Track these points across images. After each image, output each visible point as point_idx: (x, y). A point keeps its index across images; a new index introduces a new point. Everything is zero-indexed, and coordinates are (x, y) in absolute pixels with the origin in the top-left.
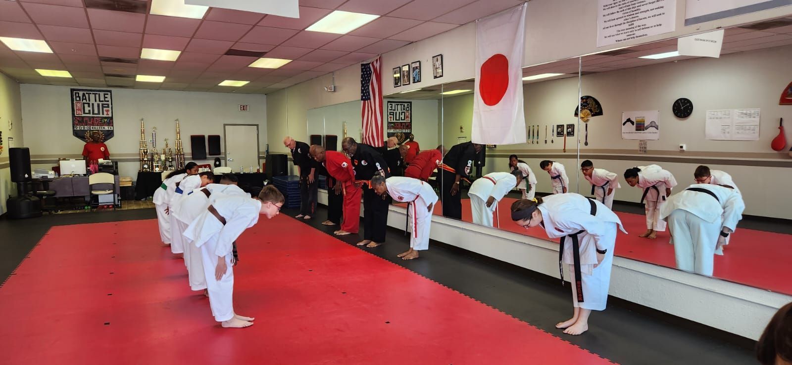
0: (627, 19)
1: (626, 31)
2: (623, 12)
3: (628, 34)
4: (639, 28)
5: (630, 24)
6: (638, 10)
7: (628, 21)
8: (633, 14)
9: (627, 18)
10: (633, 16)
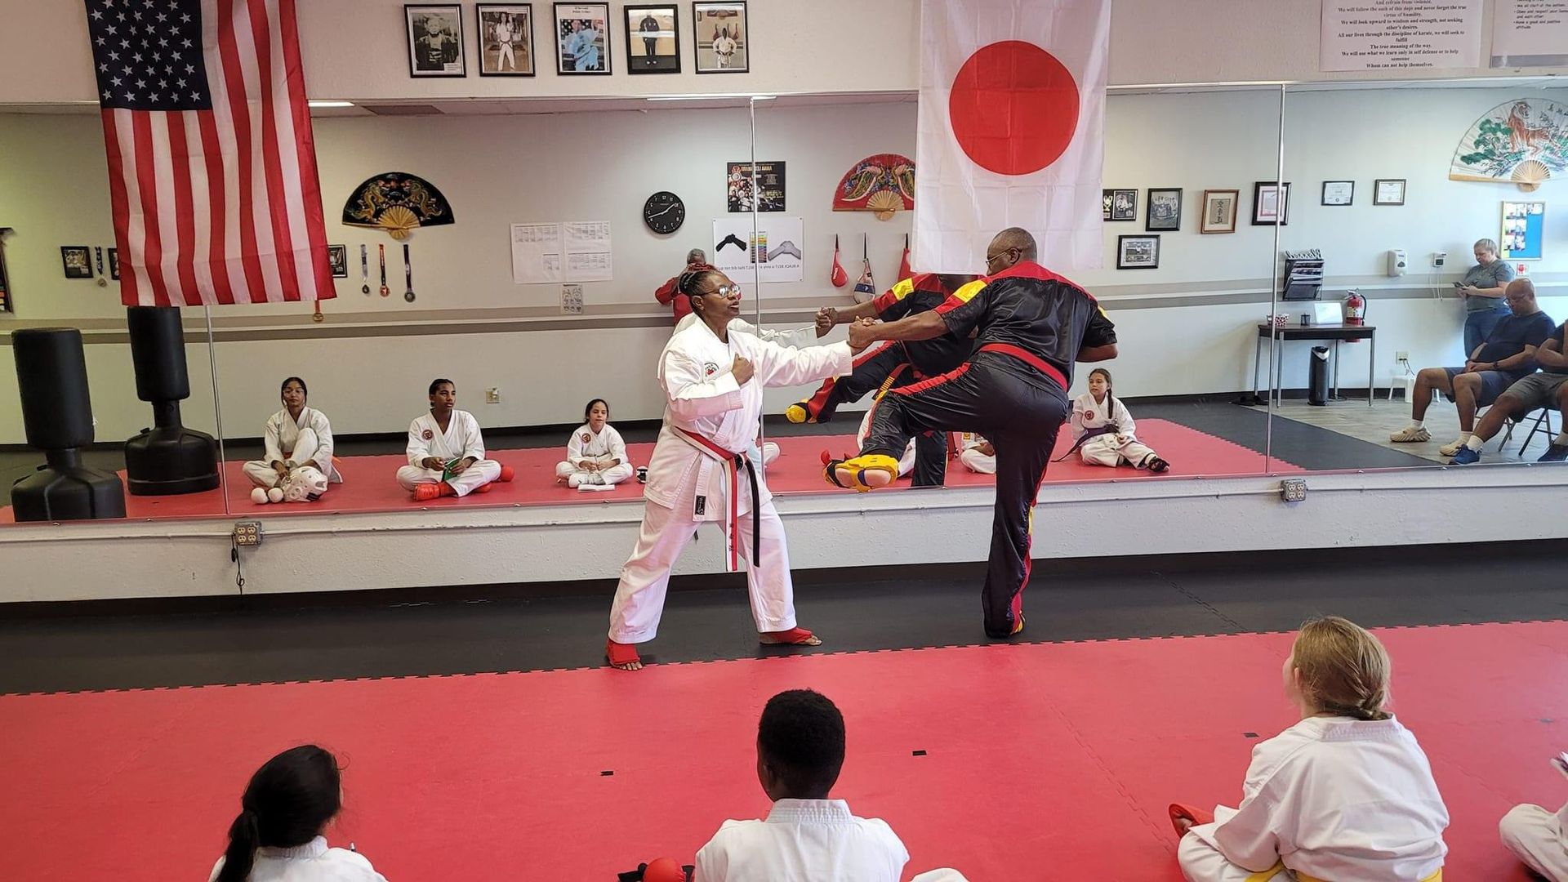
0: (1392, 28)
1: (1390, 50)
2: (1385, 12)
3: (1394, 56)
4: (1417, 49)
5: (1399, 37)
6: (1415, 15)
7: (1398, 31)
8: (1407, 21)
9: (1394, 25)
10: (1407, 25)
